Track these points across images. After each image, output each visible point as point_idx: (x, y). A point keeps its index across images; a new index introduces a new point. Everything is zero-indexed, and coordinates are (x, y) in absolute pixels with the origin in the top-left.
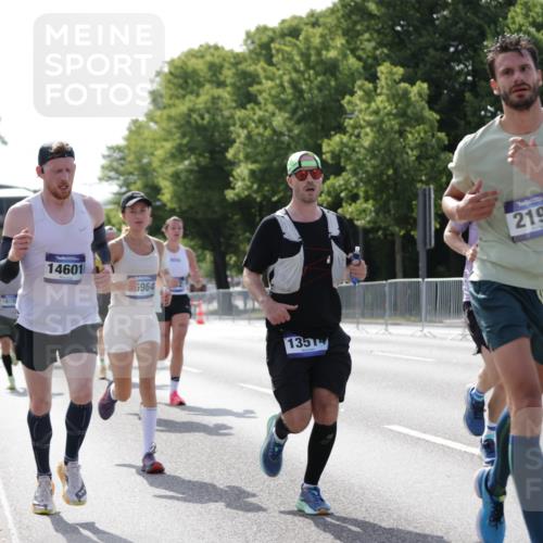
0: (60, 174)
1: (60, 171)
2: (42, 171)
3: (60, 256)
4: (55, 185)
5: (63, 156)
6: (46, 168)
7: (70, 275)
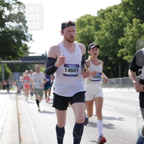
0: (70, 33)
1: (70, 31)
2: (63, 32)
3: (70, 65)
4: (68, 37)
5: (71, 25)
6: (65, 31)
7: (73, 73)
